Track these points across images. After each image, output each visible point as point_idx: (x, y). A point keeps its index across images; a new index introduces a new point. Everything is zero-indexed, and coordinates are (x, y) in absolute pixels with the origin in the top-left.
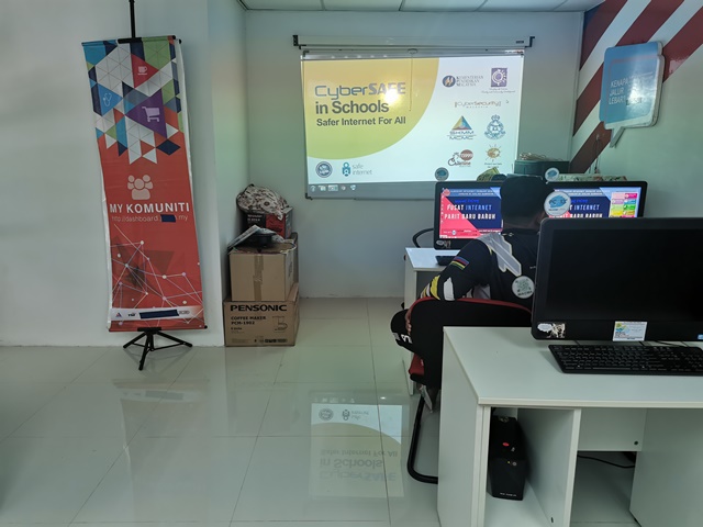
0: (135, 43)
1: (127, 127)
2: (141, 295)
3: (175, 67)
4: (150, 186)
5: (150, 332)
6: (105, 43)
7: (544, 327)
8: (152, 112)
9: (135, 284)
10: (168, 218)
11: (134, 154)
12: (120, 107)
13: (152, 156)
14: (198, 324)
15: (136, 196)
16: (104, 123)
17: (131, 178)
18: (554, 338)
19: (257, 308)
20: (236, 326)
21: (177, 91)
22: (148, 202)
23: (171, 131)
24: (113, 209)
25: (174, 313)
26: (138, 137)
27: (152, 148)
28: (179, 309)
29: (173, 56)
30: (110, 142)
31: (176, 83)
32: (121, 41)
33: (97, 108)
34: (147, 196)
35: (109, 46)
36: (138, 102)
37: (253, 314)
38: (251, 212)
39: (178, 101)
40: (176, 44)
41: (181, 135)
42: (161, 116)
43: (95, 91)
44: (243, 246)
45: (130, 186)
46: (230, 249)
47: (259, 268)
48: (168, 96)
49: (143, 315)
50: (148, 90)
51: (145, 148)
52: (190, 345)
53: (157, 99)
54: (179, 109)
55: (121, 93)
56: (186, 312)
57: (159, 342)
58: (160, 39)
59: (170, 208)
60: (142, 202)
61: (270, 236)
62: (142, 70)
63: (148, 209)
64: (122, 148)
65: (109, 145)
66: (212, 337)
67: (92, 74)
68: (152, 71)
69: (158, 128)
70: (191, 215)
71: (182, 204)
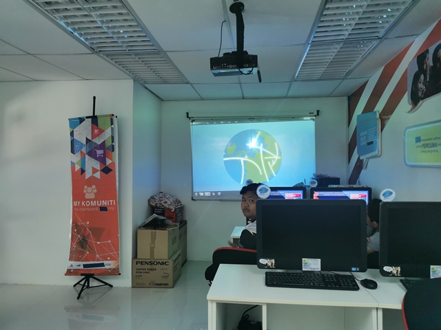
0: (94, 119)
1: (87, 160)
2: (84, 253)
3: (112, 129)
4: (95, 191)
5: (88, 277)
6: (80, 118)
7: (263, 261)
8: (100, 152)
9: (82, 247)
10: (103, 209)
11: (88, 174)
12: (84, 150)
13: (98, 175)
14: (116, 272)
15: (87, 196)
16: (76, 158)
17: (86, 187)
18: (269, 268)
19: (152, 263)
20: (139, 274)
21: (113, 141)
22: (93, 200)
23: (109, 162)
24: (75, 205)
25: (102, 265)
26: (92, 164)
27: (98, 171)
28: (105, 262)
29: (112, 124)
30: (78, 168)
31: (113, 138)
32: (87, 117)
33: (73, 151)
34: (93, 197)
35: (81, 120)
36: (93, 147)
37: (148, 267)
38: (156, 207)
39: (113, 147)
40: (115, 119)
41: (113, 164)
42: (104, 154)
43: (72, 142)
44: (147, 226)
45: (85, 191)
47: (154, 238)
48: (109, 144)
49: (85, 266)
50: (98, 141)
51: (95, 171)
52: (111, 286)
53: (103, 146)
54: (113, 150)
55: (85, 143)
56: (109, 264)
57: (93, 283)
58: (106, 116)
59: (105, 203)
60: (90, 200)
61: (163, 220)
62: (96, 131)
63: (93, 203)
64: (83, 171)
65: (76, 170)
66: (124, 281)
67: (72, 134)
68: (101, 131)
69: (102, 160)
70: (115, 207)
71: (111, 201)
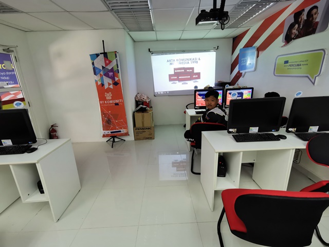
0: (105, 54)
1: (104, 79)
2: (110, 127)
3: (117, 60)
4: (111, 95)
5: (114, 137)
6: (96, 54)
7: (230, 130)
8: (111, 74)
9: (108, 123)
10: (117, 104)
11: (106, 86)
12: (102, 73)
13: (111, 86)
14: (127, 134)
15: (107, 98)
16: (97, 78)
17: (106, 93)
18: (233, 133)
19: (143, 129)
20: (137, 134)
21: (118, 67)
22: (111, 100)
23: (116, 79)
24: (101, 103)
25: (120, 131)
26: (107, 81)
27: (111, 84)
28: (121, 130)
29: (116, 57)
30: (99, 83)
31: (117, 65)
32: (101, 54)
33: (95, 74)
34: (111, 98)
36: (107, 71)
37: (142, 130)
38: (139, 101)
39: (118, 70)
40: (117, 53)
41: (119, 80)
42: (114, 75)
43: (94, 69)
44: (138, 111)
45: (106, 96)
46: (134, 112)
47: (143, 117)
48: (115, 69)
49: (111, 132)
50: (109, 67)
51: (109, 84)
52: (125, 140)
53: (112, 70)
54: (118, 72)
55: (101, 69)
56: (123, 131)
57: (116, 140)
58: (112, 52)
59: (117, 101)
60: (109, 100)
61: (145, 108)
62: (107, 62)
63: (111, 102)
64: (103, 85)
66: (131, 138)
67: (93, 64)
68: (110, 62)
69: (113, 78)
70: (123, 103)
71: (120, 100)
